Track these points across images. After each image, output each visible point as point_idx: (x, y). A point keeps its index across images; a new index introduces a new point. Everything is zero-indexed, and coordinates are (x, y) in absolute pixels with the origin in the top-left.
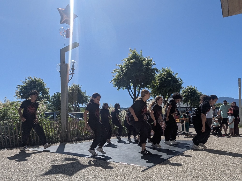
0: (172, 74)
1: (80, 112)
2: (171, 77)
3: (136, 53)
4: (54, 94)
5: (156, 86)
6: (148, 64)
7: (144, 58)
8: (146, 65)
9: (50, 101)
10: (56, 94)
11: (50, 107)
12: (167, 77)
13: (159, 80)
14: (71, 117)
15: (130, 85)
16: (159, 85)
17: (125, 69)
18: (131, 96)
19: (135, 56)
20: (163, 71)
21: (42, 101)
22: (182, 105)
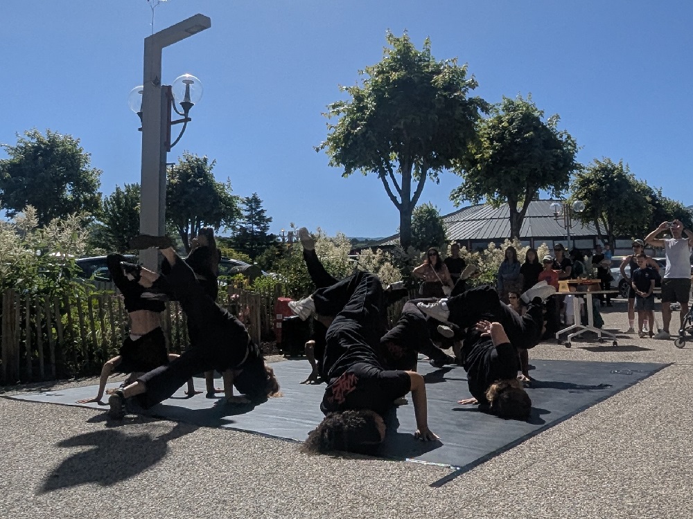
0: (537, 119)
2: (536, 129)
3: (408, 48)
4: (117, 189)
5: (482, 160)
6: (451, 86)
7: (439, 62)
9: (98, 216)
10: (123, 189)
11: (99, 236)
12: (521, 130)
13: (491, 140)
15: (387, 160)
16: (491, 157)
17: (370, 103)
18: (394, 199)
19: (405, 59)
20: (507, 109)
21: (73, 219)
22: (578, 229)
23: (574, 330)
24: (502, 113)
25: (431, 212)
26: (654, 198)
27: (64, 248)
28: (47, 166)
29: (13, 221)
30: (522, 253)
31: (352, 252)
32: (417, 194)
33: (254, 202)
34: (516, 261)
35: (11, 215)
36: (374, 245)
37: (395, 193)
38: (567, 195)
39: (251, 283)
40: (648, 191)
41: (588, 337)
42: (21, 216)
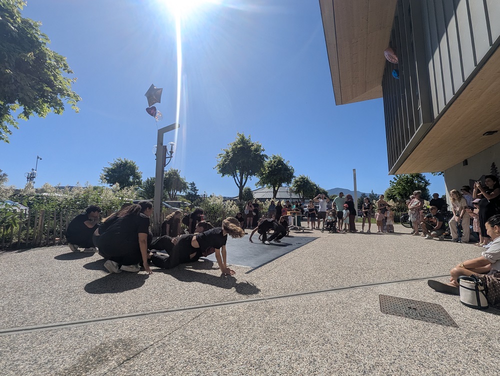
0: (283, 162)
1: (177, 200)
2: (282, 165)
3: (243, 138)
4: (148, 179)
5: (265, 174)
6: (256, 150)
7: (253, 142)
8: (255, 151)
9: (141, 187)
10: (150, 179)
11: (141, 193)
12: (277, 165)
13: (268, 167)
14: (166, 207)
15: (236, 172)
16: (268, 173)
17: (231, 154)
18: (237, 185)
19: (243, 141)
20: (273, 158)
21: (132, 188)
22: (294, 196)
23: (291, 227)
24: (272, 159)
25: (249, 189)
26: (317, 187)
27: (129, 197)
28: (124, 170)
29: (112, 188)
30: (276, 203)
31: (224, 201)
32: (245, 183)
33: (193, 184)
34: (274, 205)
35: (112, 186)
36: (231, 199)
37: (238, 183)
38: (291, 185)
39: (191, 210)
40: (315, 185)
41: (295, 229)
42: (114, 186)
